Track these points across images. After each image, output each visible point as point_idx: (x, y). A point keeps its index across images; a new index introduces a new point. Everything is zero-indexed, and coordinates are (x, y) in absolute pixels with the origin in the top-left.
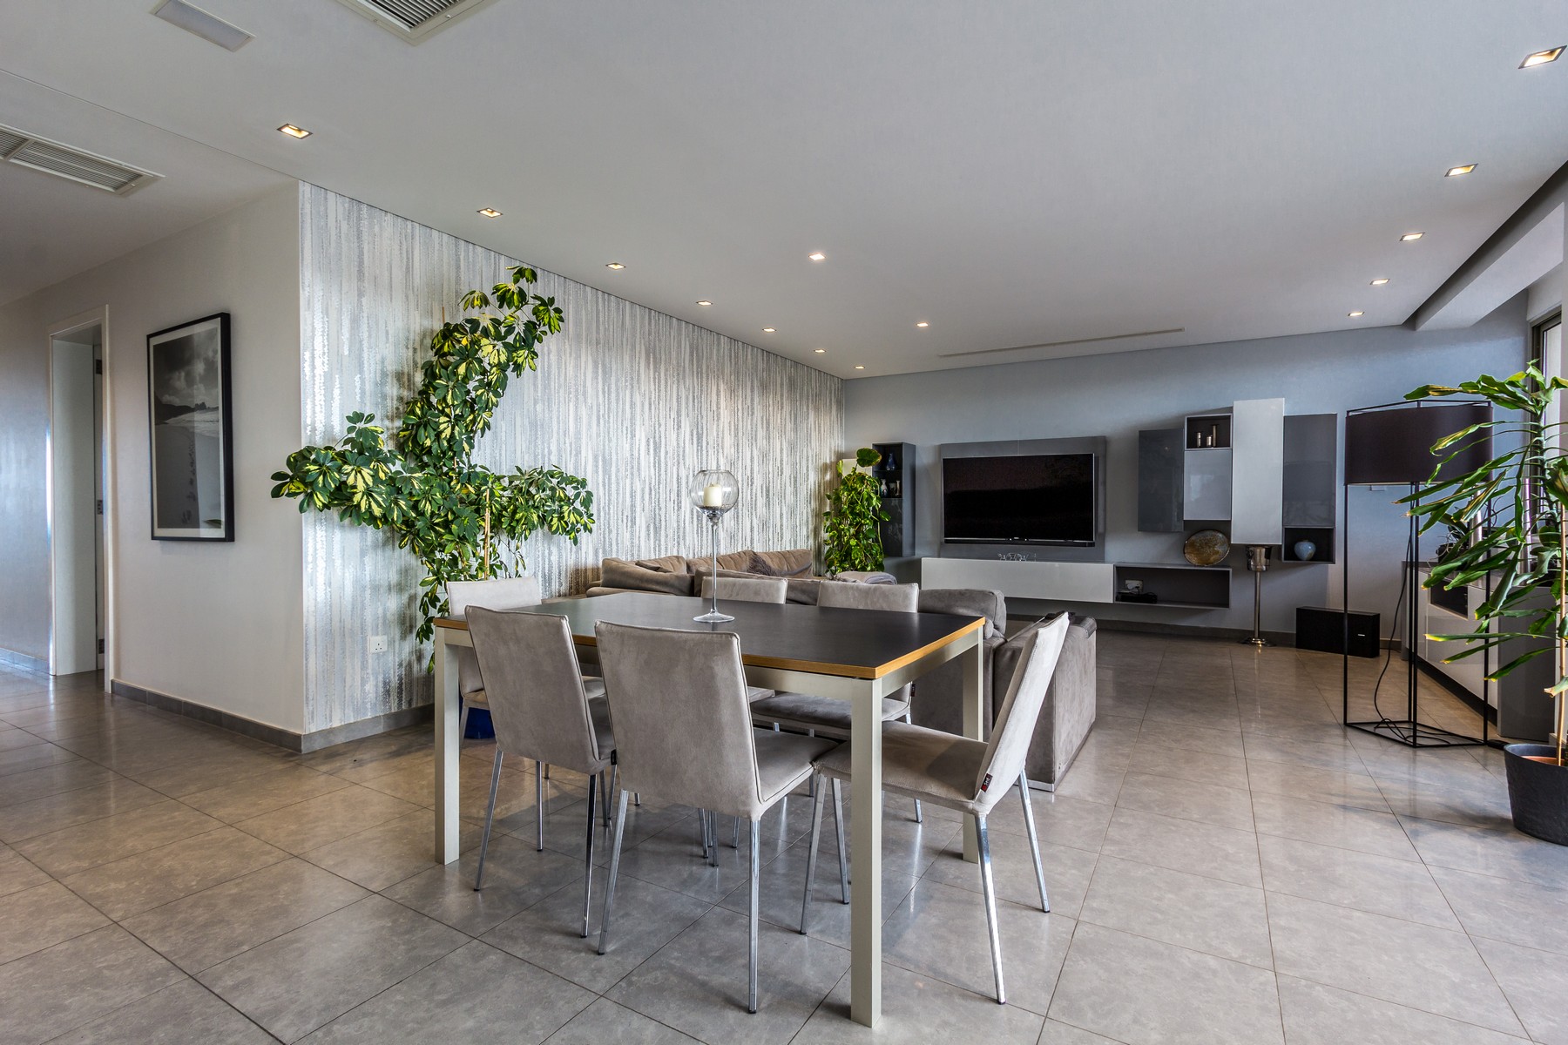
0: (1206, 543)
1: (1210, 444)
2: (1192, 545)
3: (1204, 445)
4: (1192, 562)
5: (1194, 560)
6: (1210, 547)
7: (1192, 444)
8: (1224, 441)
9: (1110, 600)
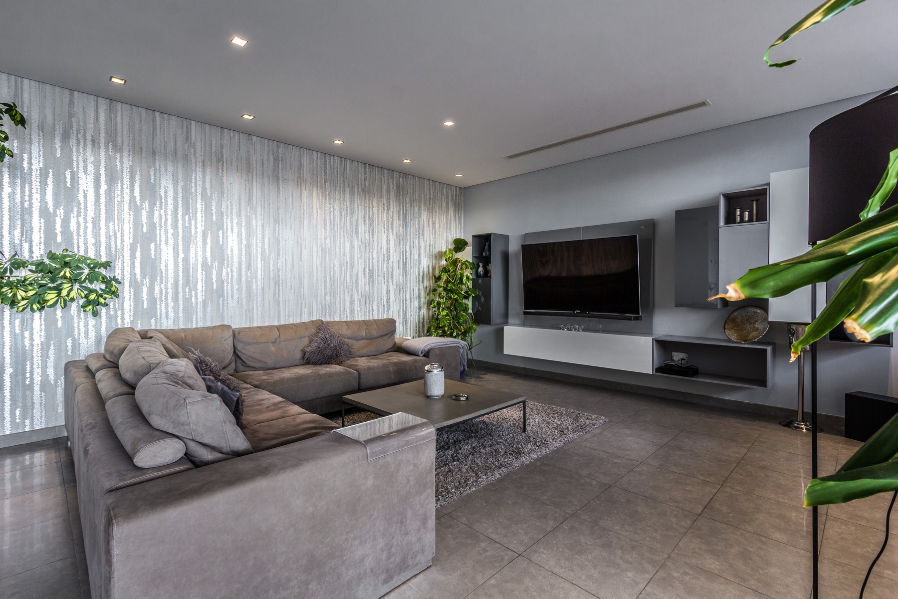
0: (747, 320)
1: (747, 219)
2: (734, 321)
3: (742, 221)
4: (732, 338)
5: (734, 337)
6: (750, 324)
7: (730, 219)
8: (762, 216)
9: (649, 370)
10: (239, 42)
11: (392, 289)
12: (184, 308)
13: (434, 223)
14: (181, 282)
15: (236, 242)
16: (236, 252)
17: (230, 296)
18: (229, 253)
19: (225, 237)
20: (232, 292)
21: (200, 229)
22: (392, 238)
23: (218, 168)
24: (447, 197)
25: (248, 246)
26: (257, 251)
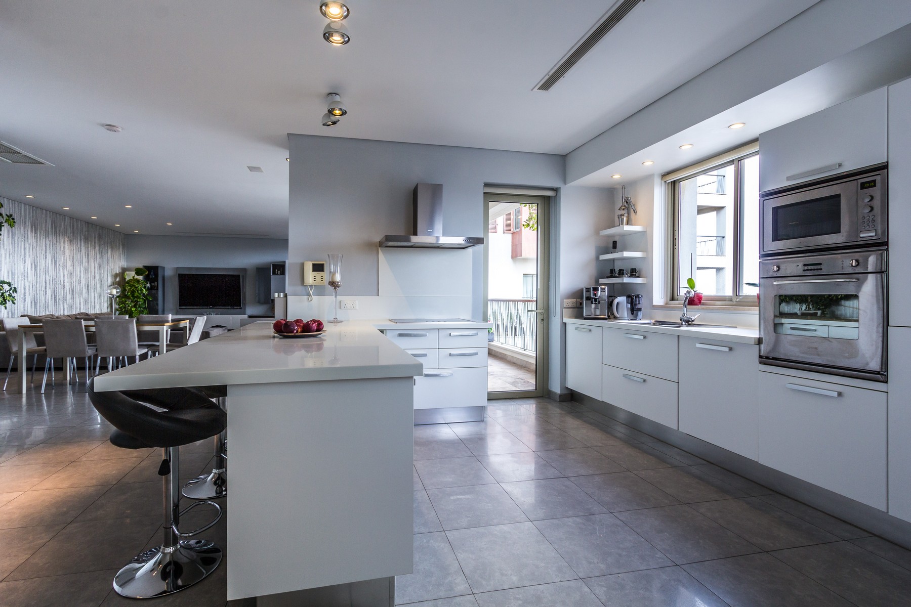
1: (279, 274)
7: (274, 273)
8: (283, 273)
11: (96, 296)
13: (114, 256)
22: (82, 269)
24: (119, 240)
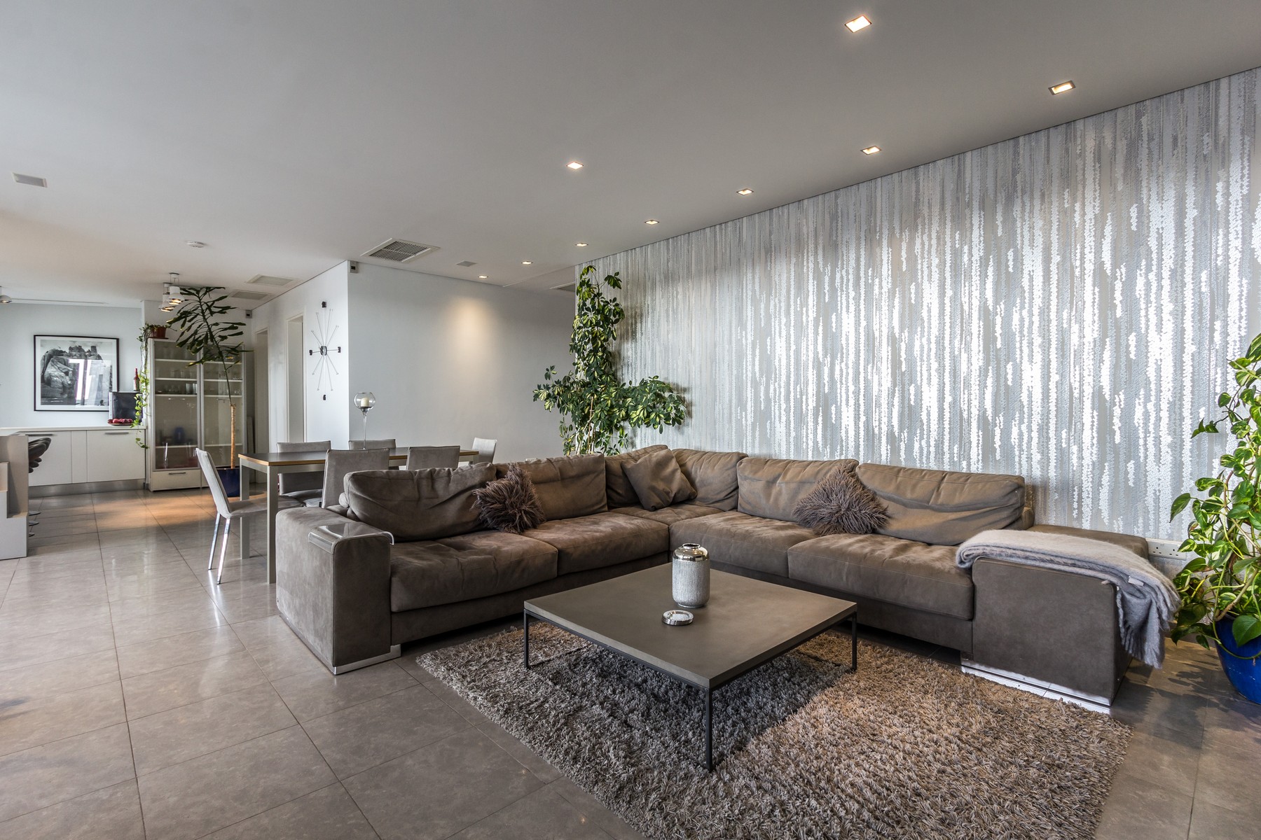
10: (575, 166)
12: (736, 430)
14: (734, 401)
15: (784, 349)
16: (784, 362)
17: (777, 419)
18: (777, 364)
19: (773, 345)
20: (780, 413)
21: (750, 339)
23: (766, 262)
25: (798, 352)
26: (808, 356)
